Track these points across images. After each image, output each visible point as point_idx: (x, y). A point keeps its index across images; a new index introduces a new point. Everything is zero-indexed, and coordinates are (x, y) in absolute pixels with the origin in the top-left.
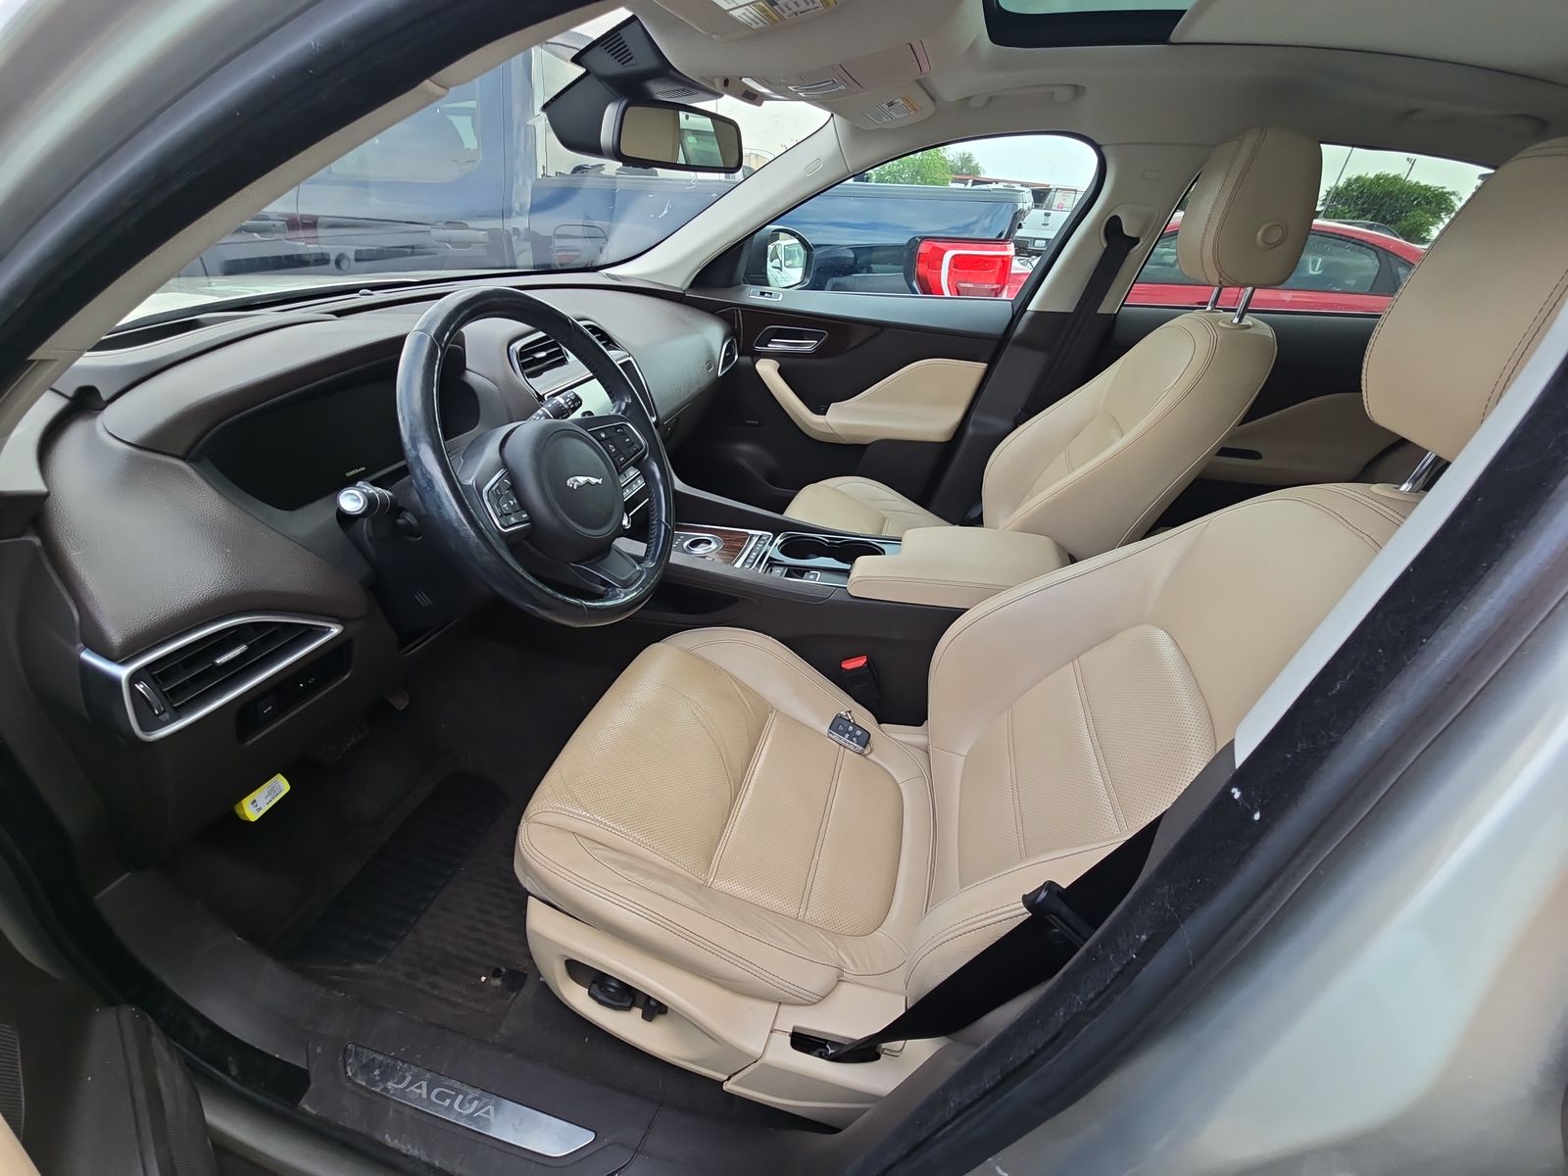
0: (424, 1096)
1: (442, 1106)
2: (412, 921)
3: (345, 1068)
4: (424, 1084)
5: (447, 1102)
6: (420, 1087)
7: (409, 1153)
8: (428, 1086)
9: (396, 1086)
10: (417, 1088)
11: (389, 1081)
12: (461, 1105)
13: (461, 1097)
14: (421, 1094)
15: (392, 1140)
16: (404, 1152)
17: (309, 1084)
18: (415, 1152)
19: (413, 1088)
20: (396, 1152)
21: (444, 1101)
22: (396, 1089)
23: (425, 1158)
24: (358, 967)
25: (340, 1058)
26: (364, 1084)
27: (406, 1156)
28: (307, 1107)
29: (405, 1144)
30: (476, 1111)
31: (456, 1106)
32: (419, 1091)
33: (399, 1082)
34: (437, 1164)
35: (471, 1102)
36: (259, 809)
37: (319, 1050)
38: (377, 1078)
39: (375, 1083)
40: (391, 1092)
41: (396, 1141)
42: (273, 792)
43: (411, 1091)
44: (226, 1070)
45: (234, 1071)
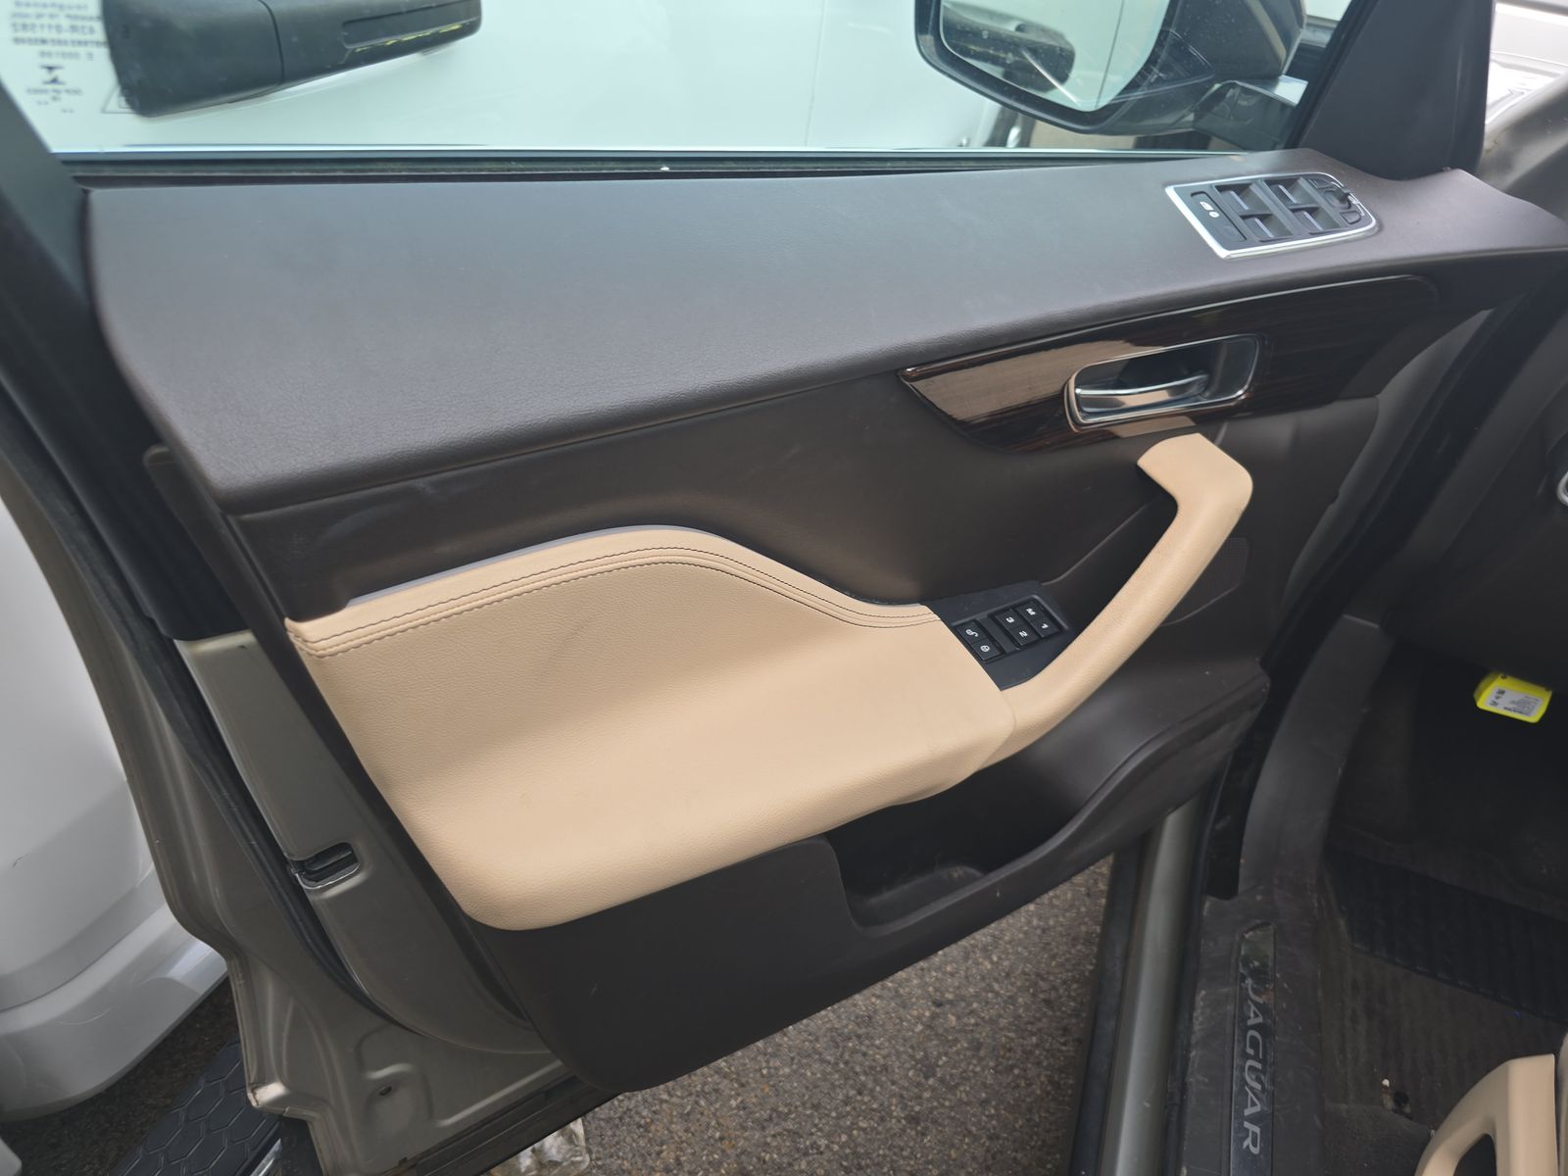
0: (1250, 1022)
1: (1245, 1046)
2: (1418, 968)
3: (1251, 930)
4: (1260, 1020)
5: (1251, 1051)
6: (1256, 1016)
7: (1194, 1020)
8: (1259, 1024)
9: (1250, 992)
10: (1254, 1012)
11: (1252, 979)
12: (1251, 1068)
13: (1259, 1066)
14: (1249, 1018)
15: (1202, 999)
16: (1195, 1014)
17: (1227, 899)
18: (1197, 1027)
19: (1253, 1008)
20: (1192, 1007)
21: (1251, 1047)
22: (1247, 989)
23: (1194, 1039)
24: (1342, 923)
25: (1258, 921)
26: (1243, 953)
27: (1191, 1019)
28: (1207, 905)
29: (1202, 1013)
30: (1252, 1089)
31: (1250, 1063)
32: (1252, 1015)
33: (1255, 991)
34: (1193, 1054)
35: (1258, 1080)
36: (1494, 704)
37: (1259, 898)
38: (1251, 965)
39: (1246, 964)
40: (1243, 985)
41: (1202, 1004)
42: (1522, 705)
43: (1249, 1006)
44: (1217, 820)
45: (1219, 827)
